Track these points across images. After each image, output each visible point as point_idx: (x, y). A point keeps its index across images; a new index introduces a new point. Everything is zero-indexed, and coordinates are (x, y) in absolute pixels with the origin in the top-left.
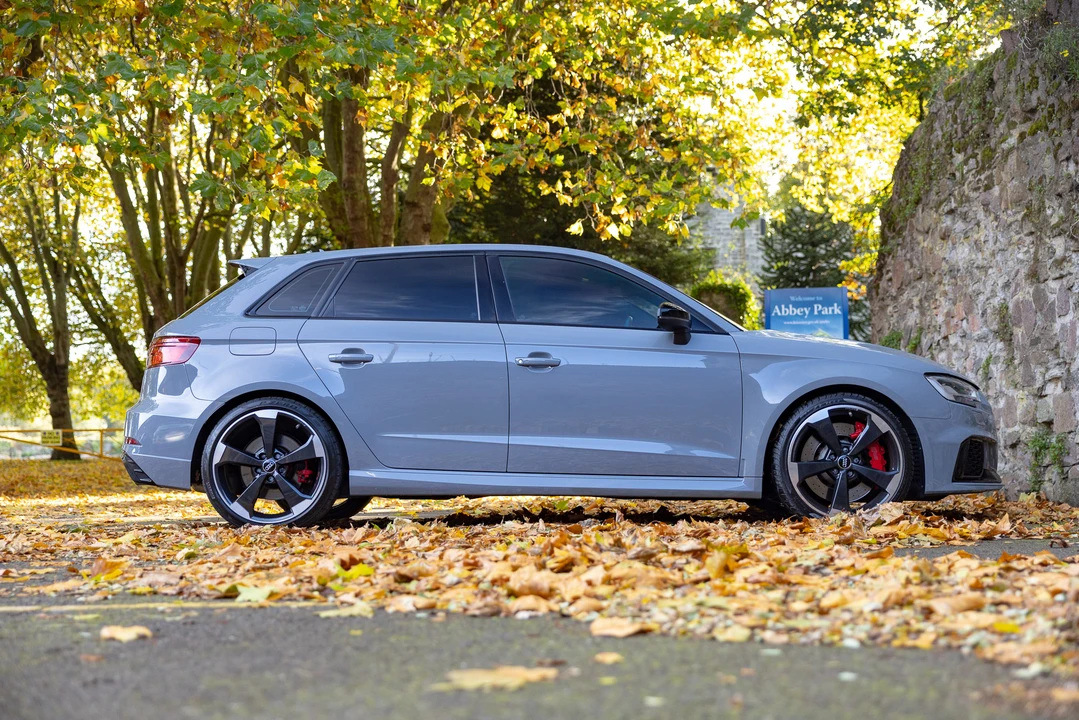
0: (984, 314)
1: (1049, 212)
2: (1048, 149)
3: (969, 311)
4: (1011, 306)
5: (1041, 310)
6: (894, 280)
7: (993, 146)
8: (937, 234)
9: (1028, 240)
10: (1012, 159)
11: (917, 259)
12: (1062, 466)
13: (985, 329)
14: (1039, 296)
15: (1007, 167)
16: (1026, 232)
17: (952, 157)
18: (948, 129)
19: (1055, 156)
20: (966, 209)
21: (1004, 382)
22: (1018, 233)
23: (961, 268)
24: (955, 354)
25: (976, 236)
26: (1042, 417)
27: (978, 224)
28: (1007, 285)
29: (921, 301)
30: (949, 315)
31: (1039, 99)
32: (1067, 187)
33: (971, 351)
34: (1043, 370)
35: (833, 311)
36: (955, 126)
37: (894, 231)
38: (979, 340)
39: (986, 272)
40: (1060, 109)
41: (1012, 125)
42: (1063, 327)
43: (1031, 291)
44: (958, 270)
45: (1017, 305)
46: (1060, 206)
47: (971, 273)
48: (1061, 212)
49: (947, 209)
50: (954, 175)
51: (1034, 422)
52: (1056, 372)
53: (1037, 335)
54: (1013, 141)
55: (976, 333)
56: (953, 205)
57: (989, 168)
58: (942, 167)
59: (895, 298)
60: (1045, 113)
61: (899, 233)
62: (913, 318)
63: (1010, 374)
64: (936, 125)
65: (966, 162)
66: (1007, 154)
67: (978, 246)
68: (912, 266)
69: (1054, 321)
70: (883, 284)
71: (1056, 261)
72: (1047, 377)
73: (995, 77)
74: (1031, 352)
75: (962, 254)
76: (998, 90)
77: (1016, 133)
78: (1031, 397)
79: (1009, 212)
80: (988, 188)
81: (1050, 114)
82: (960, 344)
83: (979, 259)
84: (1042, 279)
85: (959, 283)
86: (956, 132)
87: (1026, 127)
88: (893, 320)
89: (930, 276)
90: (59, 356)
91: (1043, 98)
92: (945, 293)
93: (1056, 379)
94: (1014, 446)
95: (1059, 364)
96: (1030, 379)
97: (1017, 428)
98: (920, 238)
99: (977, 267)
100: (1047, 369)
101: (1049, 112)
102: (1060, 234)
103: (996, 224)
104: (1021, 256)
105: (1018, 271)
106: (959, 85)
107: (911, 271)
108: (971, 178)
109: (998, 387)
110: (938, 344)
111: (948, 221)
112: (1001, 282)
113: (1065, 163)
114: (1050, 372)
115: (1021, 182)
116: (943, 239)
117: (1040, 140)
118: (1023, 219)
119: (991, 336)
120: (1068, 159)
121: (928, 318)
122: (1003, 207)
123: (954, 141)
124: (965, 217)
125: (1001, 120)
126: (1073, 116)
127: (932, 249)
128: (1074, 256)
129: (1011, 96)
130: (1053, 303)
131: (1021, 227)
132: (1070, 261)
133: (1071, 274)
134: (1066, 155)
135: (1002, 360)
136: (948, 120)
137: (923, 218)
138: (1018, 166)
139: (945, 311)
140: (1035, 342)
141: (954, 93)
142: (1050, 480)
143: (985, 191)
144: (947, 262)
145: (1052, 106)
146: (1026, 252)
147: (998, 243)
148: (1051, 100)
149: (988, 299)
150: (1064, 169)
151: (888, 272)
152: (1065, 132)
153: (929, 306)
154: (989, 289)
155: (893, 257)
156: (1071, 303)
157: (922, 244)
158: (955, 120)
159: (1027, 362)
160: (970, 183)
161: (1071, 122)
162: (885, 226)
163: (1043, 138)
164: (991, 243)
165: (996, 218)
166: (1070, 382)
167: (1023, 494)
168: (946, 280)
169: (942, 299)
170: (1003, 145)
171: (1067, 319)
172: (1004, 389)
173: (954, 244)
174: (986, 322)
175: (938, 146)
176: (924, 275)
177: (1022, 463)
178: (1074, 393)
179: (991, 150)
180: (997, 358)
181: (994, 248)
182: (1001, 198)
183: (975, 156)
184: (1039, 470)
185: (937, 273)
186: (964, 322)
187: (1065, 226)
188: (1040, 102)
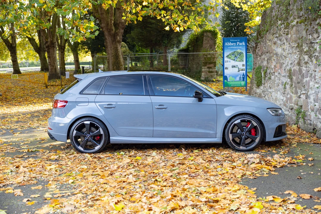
0: (285, 69)
1: (304, 47)
2: (304, 29)
3: (281, 67)
4: (292, 70)
5: (300, 74)
6: (260, 51)
7: (289, 22)
8: (272, 42)
9: (298, 53)
10: (294, 28)
11: (267, 47)
12: (304, 119)
13: (285, 74)
14: (300, 70)
15: (293, 30)
16: (297, 51)
17: (278, 22)
18: (277, 13)
19: (306, 32)
20: (281, 38)
21: (290, 91)
22: (295, 50)
23: (279, 54)
24: (276, 78)
25: (283, 47)
26: (300, 104)
27: (284, 44)
28: (291, 64)
29: (267, 59)
30: (275, 66)
31: (302, 14)
32: (309, 42)
33: (281, 79)
34: (300, 91)
35: (243, 44)
36: (279, 13)
37: (260, 36)
39: (286, 58)
40: (308, 19)
41: (295, 19)
42: (306, 81)
43: (298, 68)
44: (278, 55)
45: (294, 70)
46: (307, 46)
47: (282, 57)
48: (307, 48)
49: (275, 36)
50: (278, 27)
51: (297, 104)
52: (304, 92)
53: (299, 81)
54: (295, 23)
55: (282, 75)
56: (277, 36)
57: (288, 29)
58: (274, 23)
59: (260, 56)
60: (304, 18)
61: (262, 37)
62: (265, 63)
63: (291, 89)
64: (273, 11)
65: (281, 24)
66: (293, 26)
67: (284, 49)
68: (265, 48)
69: (304, 79)
70: (257, 51)
71: (305, 62)
72: (301, 93)
73: (290, 3)
74: (297, 85)
75: (279, 50)
76: (291, 7)
77: (296, 21)
78: (297, 97)
79: (293, 43)
80: (287, 34)
81: (306, 20)
82: (278, 75)
83: (284, 54)
84: (301, 66)
85: (278, 58)
86: (279, 15)
87: (298, 20)
88: (260, 62)
89: (270, 53)
90: (13, 44)
91: (304, 14)
92: (274, 60)
93: (304, 94)
94: (291, 109)
95: (305, 90)
96: (296, 93)
97: (293, 105)
98: (268, 41)
99: (284, 56)
100: (302, 91)
102: (307, 55)
103: (289, 45)
104: (296, 57)
105: (295, 61)
106: (280, 1)
107: (265, 50)
108: (282, 30)
109: (288, 91)
110: (272, 73)
111: (276, 39)
112: (290, 62)
113: (309, 35)
114: (302, 92)
115: (297, 36)
116: (274, 44)
117: (302, 25)
118: (297, 47)
119: (286, 76)
120: (310, 34)
121: (269, 65)
122: (291, 41)
123: (278, 17)
124: (280, 40)
125: (292, 16)
126: (312, 22)
127: (271, 46)
128: (310, 62)
129: (295, 10)
130: (304, 73)
131: (296, 49)
132: (309, 64)
133: (309, 67)
134: (309, 33)
135: (289, 84)
136: (277, 11)
137: (269, 36)
138: (296, 32)
139: (274, 65)
140: (298, 83)
141: (279, 3)
142: (301, 122)
144: (275, 51)
145: (306, 17)
146: (297, 56)
148: (306, 16)
149: (286, 66)
151: (258, 48)
152: (309, 26)
153: (270, 62)
154: (286, 63)
155: (260, 44)
156: (309, 75)
157: (268, 43)
158: (279, 11)
159: (296, 87)
160: (282, 31)
161: (311, 24)
162: (258, 34)
163: (303, 25)
164: (287, 50)
165: (289, 44)
166: (307, 97)
167: (293, 125)
168: (275, 56)
169: (273, 61)
170: (292, 23)
171: (308, 79)
172: (289, 93)
173: (277, 47)
174: (285, 72)
175: (274, 17)
176: (269, 52)
177: (293, 115)
178: (308, 100)
179: (289, 23)
180: (288, 83)
181: (288, 52)
182: (291, 39)
183: (284, 24)
184: (298, 118)
185: (272, 53)
186: (279, 70)
187: (308, 53)
188: (303, 15)
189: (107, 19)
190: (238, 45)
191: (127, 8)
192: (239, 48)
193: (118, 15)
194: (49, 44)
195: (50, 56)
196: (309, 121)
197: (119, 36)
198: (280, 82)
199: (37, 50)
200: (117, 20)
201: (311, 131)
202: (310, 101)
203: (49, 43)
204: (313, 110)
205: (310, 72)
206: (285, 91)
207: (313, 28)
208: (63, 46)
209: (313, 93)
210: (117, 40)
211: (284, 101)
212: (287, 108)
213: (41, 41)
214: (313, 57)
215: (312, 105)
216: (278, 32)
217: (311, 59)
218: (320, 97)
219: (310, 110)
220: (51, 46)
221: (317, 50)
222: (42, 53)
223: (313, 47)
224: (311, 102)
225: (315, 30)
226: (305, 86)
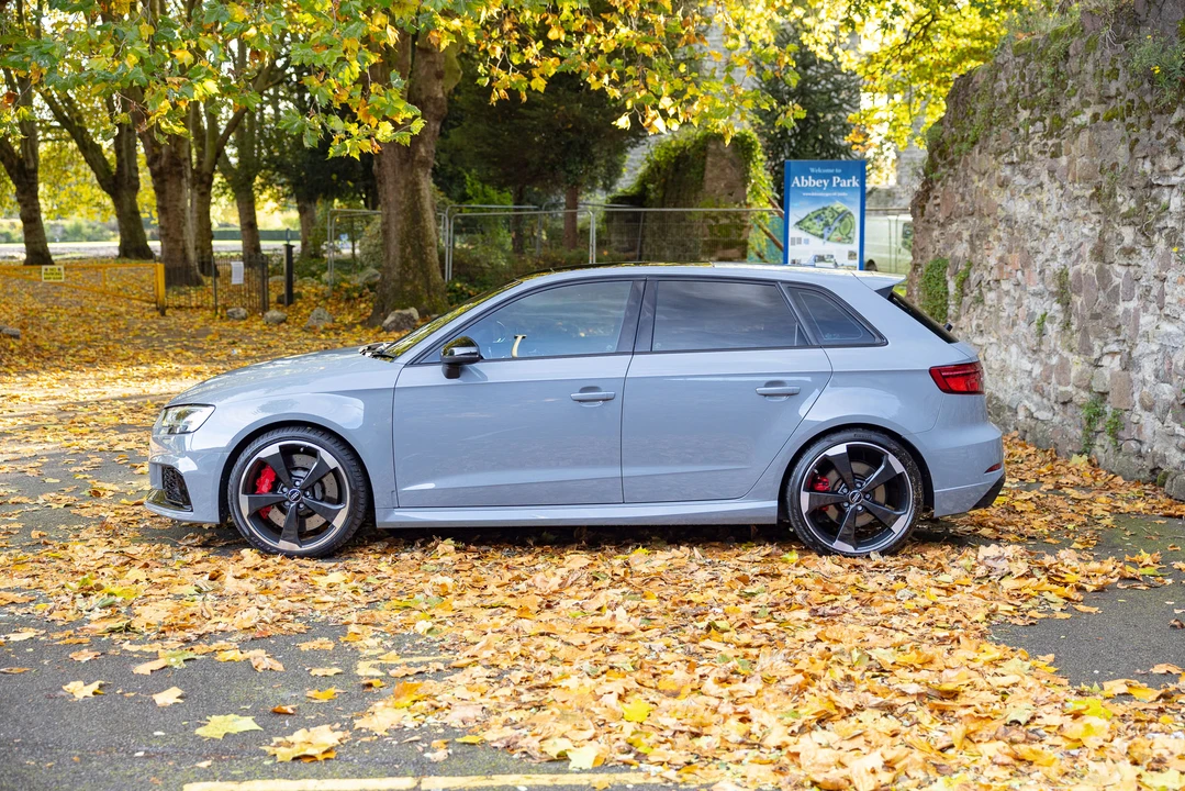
0: (1042, 272)
1: (1120, 200)
2: (1123, 139)
3: (1025, 265)
4: (1071, 273)
5: (1104, 289)
6: (943, 207)
7: (1063, 116)
8: (994, 179)
9: (1095, 218)
10: (1085, 136)
11: (971, 196)
12: (1116, 437)
13: (1041, 286)
14: (1104, 276)
15: (1078, 143)
16: (1093, 210)
17: (1017, 112)
18: (1014, 83)
19: (1131, 150)
20: (1028, 167)
21: (1059, 343)
22: (1083, 208)
23: (1019, 220)
24: (1006, 300)
25: (1038, 197)
26: (1098, 386)
27: (1041, 185)
28: (1068, 253)
29: (971, 236)
30: (1001, 259)
31: (1118, 89)
32: (1142, 184)
33: (1025, 302)
34: (1101, 343)
35: (851, 183)
36: (1023, 83)
37: (945, 159)
38: (1034, 294)
39: (1048, 235)
40: (1139, 108)
41: (1087, 104)
42: (1126, 311)
43: (1095, 267)
44: (1016, 222)
45: (1078, 274)
46: (1132, 197)
47: (1030, 230)
48: (1133, 204)
49: (1007, 160)
50: (1018, 130)
51: (1089, 388)
52: (1114, 347)
53: (1098, 311)
54: (1085, 118)
55: (1031, 289)
56: (1015, 159)
57: (1058, 136)
58: (1004, 117)
59: (942, 225)
60: (1124, 105)
61: (952, 164)
62: (961, 250)
63: (1066, 338)
64: (1001, 75)
66: (1079, 130)
67: (1039, 206)
68: (963, 199)
69: (1118, 304)
70: (929, 207)
71: (1124, 249)
72: (1105, 350)
73: (1071, 52)
74: (1091, 324)
75: (1021, 208)
76: (1074, 64)
77: (1089, 112)
78: (1086, 364)
79: (1076, 185)
80: (1055, 155)
81: (1129, 110)
82: (1012, 291)
83: (1040, 219)
84: (1107, 261)
85: (1016, 234)
86: (1023, 90)
87: (1099, 108)
88: (940, 246)
89: (982, 216)
90: (28, 160)
91: (1122, 90)
92: (1000, 239)
93: (1114, 354)
94: (1064, 403)
95: (1117, 341)
96: (1086, 348)
97: (1069, 388)
98: (975, 177)
99: (1037, 226)
100: (1106, 344)
101: (1128, 106)
102: (1130, 225)
103: (1061, 192)
104: (1086, 231)
105: (1081, 244)
106: (1030, 44)
107: (962, 204)
108: (1036, 140)
109: (1052, 345)
110: (988, 283)
111: (1008, 171)
112: (1062, 248)
113: (1141, 160)
114: (1108, 347)
115: (1092, 162)
116: (1000, 186)
117: (1115, 127)
118: (1092, 196)
119: (1047, 294)
120: (1144, 158)
121: (979, 257)
122: (1070, 178)
123: (1020, 97)
124: (1026, 174)
125: (1075, 95)
126: (1153, 119)
127: (987, 192)
128: (1144, 250)
129: (1088, 77)
130: (1118, 286)
131: (1089, 204)
132: (1139, 254)
133: (1139, 266)
134: (1144, 154)
135: (1058, 321)
136: (1015, 76)
137: (980, 160)
138: (1090, 146)
139: (999, 255)
140: (1096, 317)
141: (1023, 51)
142: (1102, 446)
143: (1051, 157)
144: (1003, 209)
145: (1132, 101)
146: (1093, 229)
147: (1062, 211)
148: (1130, 95)
149: (1047, 260)
150: (1140, 165)
151: (936, 197)
152: (1143, 130)
153: (981, 245)
154: (1049, 251)
155: (942, 185)
156: (1138, 292)
157: (976, 184)
158: (1023, 77)
159: (1085, 332)
160: (1036, 144)
161: (1150, 123)
162: (934, 150)
163: (1118, 127)
164: (1054, 208)
165: (1062, 187)
166: (1129, 364)
167: (1075, 456)
168: (1002, 226)
169: (996, 243)
170: (1074, 120)
171: (1133, 305)
172: (1058, 349)
173: (1012, 195)
174: (1043, 279)
175: (1002, 96)
176: (976, 214)
177: (1072, 421)
178: (1133, 375)
179: (1060, 119)
180: (1053, 319)
181: (1057, 214)
182: (1069, 170)
183: (1042, 120)
184: (1090, 434)
185: (992, 217)
186: (1019, 273)
187: (1137, 220)
188: (1119, 93)
190: (834, 185)
191: (493, 48)
192: (837, 197)
194: (163, 163)
195: (167, 205)
196: (1133, 444)
197: (425, 145)
198: (1022, 312)
199: (109, 186)
200: (420, 89)
201: (1145, 475)
202: (1140, 376)
203: (164, 159)
204: (1149, 408)
205: (1143, 282)
206: (1040, 343)
207: (1160, 136)
208: (207, 174)
209: (1153, 353)
210: (417, 158)
211: (1034, 375)
212: (1045, 400)
213: (124, 155)
214: (1154, 233)
215: (1146, 389)
216: (1019, 148)
217: (1148, 238)
218: (1181, 364)
219: (1138, 407)
220: (170, 172)
221: (1172, 208)
222: (124, 193)
223: (1155, 200)
224: (1144, 382)
225: (1166, 145)
226: (1119, 326)
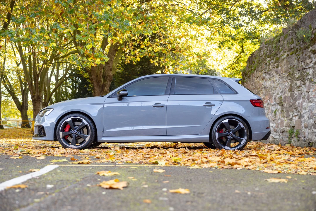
0: (275, 99)
1: (295, 74)
2: (296, 59)
3: (270, 98)
4: (283, 97)
5: (292, 99)
7: (279, 57)
9: (289, 81)
10: (285, 61)
11: (254, 84)
12: (298, 137)
13: (275, 103)
14: (292, 95)
15: (283, 63)
16: (288, 79)
17: (266, 59)
18: (265, 52)
19: (298, 61)
20: (270, 72)
21: (280, 116)
22: (286, 79)
23: (268, 87)
24: (265, 109)
25: (273, 79)
26: (292, 125)
27: (274, 76)
28: (282, 92)
31: (294, 46)
32: (302, 68)
33: (271, 108)
34: (292, 113)
36: (268, 51)
37: (247, 76)
38: (273, 105)
39: (276, 88)
40: (300, 49)
41: (286, 52)
42: (299, 103)
43: (289, 94)
44: (267, 88)
45: (285, 97)
46: (299, 73)
47: (271, 88)
48: (299, 75)
49: (264, 72)
50: (267, 63)
51: (289, 126)
52: (296, 114)
53: (291, 105)
54: (285, 56)
55: (272, 104)
56: (266, 71)
57: (278, 62)
58: (263, 61)
60: (295, 50)
61: (249, 77)
63: (283, 114)
64: (262, 51)
65: (271, 60)
66: (283, 59)
67: (273, 82)
68: (252, 86)
69: (296, 101)
71: (297, 87)
72: (293, 115)
73: (281, 40)
74: (289, 109)
75: (268, 84)
76: (281, 43)
77: (286, 54)
78: (288, 120)
79: (283, 74)
80: (277, 67)
82: (267, 106)
83: (274, 85)
84: (293, 91)
85: (267, 91)
86: (268, 53)
87: (289, 53)
89: (258, 89)
92: (263, 93)
93: (296, 116)
94: (283, 132)
95: (297, 112)
96: (288, 116)
97: (284, 128)
98: (255, 79)
99: (273, 87)
100: (294, 113)
101: (297, 50)
102: (299, 80)
103: (279, 76)
104: (287, 85)
105: (285, 89)
106: (269, 41)
107: (252, 87)
108: (272, 65)
109: (279, 117)
111: (264, 75)
112: (280, 91)
113: (301, 63)
114: (294, 114)
115: (288, 66)
116: (262, 79)
118: (288, 76)
119: (276, 105)
120: (302, 62)
122: (282, 72)
123: (267, 55)
124: (269, 74)
125: (282, 51)
126: (304, 51)
127: (259, 82)
128: (303, 85)
129: (285, 45)
130: (296, 97)
131: (287, 78)
132: (302, 87)
133: (302, 90)
134: (302, 61)
135: (280, 110)
136: (265, 50)
137: (257, 74)
138: (287, 63)
139: (263, 98)
140: (290, 106)
141: (267, 43)
142: (294, 141)
143: (276, 68)
144: (263, 85)
145: (298, 48)
146: (288, 84)
147: (280, 81)
148: (297, 47)
149: (276, 95)
150: (301, 64)
152: (301, 55)
154: (277, 93)
155: (246, 83)
156: (302, 97)
157: (256, 80)
158: (268, 50)
159: (287, 111)
160: (272, 66)
161: (303, 52)
162: (244, 75)
163: (294, 56)
164: (277, 81)
165: (279, 75)
166: (301, 117)
167: (286, 144)
168: (263, 90)
169: (262, 95)
170: (282, 57)
171: (300, 101)
172: (280, 118)
173: (266, 81)
174: (275, 101)
175: (262, 56)
176: (256, 88)
177: (285, 136)
178: (302, 119)
179: (278, 58)
180: (278, 110)
181: (278, 82)
182: (281, 70)
183: (273, 59)
184: (290, 138)
185: (260, 88)
186: (269, 101)
187: (300, 78)
188: (294, 47)
189: (97, 71)
191: (127, 50)
193: (107, 69)
194: (35, 98)
195: (36, 109)
196: (303, 138)
197: (107, 88)
198: (270, 111)
199: (20, 108)
200: (106, 73)
201: (307, 145)
202: (304, 119)
204: (306, 127)
205: (303, 94)
206: (275, 117)
207: (306, 55)
208: (47, 103)
209: (307, 112)
210: (104, 91)
211: (274, 127)
212: (277, 133)
213: (24, 100)
214: (306, 80)
215: (305, 122)
216: (267, 68)
217: (304, 82)
218: (315, 113)
219: (303, 128)
220: (37, 100)
221: (310, 73)
222: (24, 110)
223: (305, 72)
224: (305, 121)
225: (308, 57)
226: (297, 107)
